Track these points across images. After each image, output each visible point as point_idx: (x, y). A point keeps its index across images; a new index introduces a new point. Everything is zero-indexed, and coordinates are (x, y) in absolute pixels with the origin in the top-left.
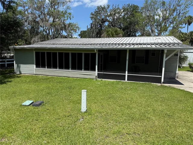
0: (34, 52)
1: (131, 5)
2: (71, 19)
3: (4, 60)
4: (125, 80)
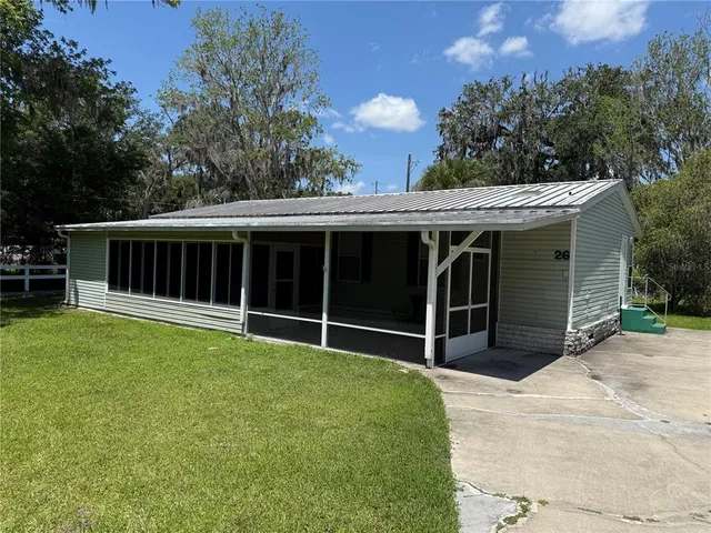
0: (108, 240)
2: (311, 137)
4: (320, 344)
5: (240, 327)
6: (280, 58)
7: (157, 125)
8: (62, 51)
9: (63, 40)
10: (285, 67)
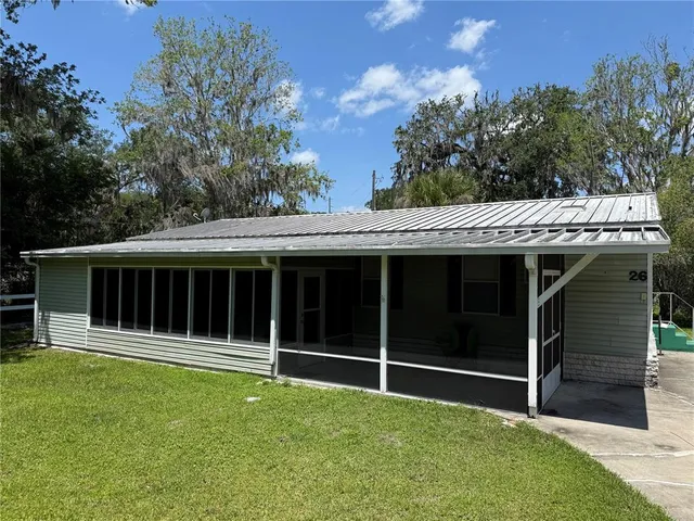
0: (89, 269)
1: (543, 88)
2: (288, 152)
4: (378, 388)
5: (269, 368)
6: (250, 73)
7: (105, 141)
8: (20, 57)
9: (22, 45)
10: (256, 80)
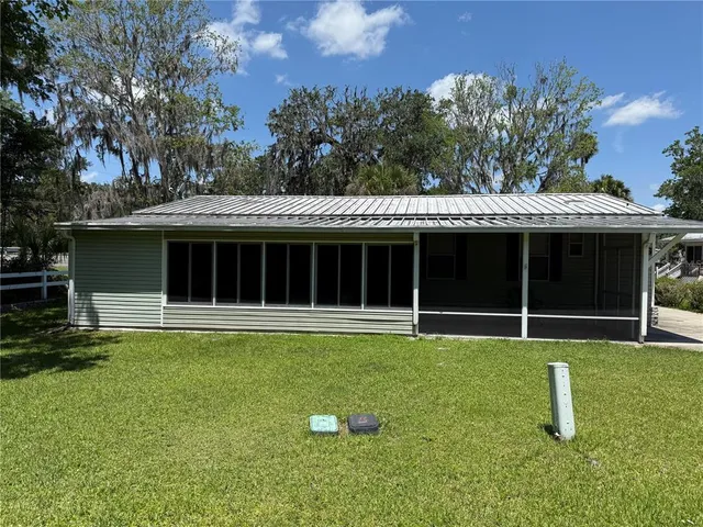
0: (165, 243)
1: (404, 91)
3: (39, 274)
4: (520, 336)
5: (410, 328)
